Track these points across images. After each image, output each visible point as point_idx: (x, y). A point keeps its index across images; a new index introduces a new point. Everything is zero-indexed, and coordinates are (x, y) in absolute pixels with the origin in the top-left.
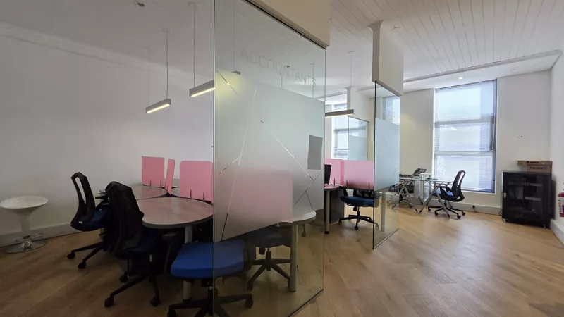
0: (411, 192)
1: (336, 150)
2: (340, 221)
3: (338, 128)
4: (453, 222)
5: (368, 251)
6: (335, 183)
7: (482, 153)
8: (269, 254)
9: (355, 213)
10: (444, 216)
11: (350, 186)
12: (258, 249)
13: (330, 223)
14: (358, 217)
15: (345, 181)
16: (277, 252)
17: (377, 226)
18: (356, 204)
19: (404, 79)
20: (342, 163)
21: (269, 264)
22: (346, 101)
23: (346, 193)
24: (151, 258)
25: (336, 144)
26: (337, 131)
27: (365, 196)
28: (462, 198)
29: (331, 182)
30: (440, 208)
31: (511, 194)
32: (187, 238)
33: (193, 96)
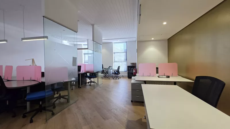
0: (107, 73)
1: (84, 61)
2: (85, 84)
3: (85, 53)
4: (117, 80)
5: (93, 90)
6: (82, 71)
7: (124, 61)
8: (60, 94)
9: (90, 81)
10: (115, 79)
11: (88, 72)
12: (56, 92)
13: (82, 85)
15: (86, 71)
16: (62, 93)
17: (96, 83)
18: (90, 78)
19: (103, 39)
20: (85, 65)
21: (60, 97)
22: (87, 44)
23: (87, 75)
24: (7, 103)
25: (84, 59)
27: (94, 75)
28: (120, 74)
30: (115, 77)
31: (130, 71)
32: (28, 91)
33: (23, 41)
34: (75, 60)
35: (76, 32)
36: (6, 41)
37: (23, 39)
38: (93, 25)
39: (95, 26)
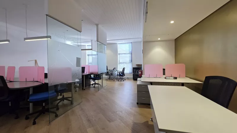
0: (112, 75)
1: (88, 62)
2: (89, 86)
3: (89, 54)
4: (122, 82)
5: (97, 92)
6: (86, 72)
7: (129, 63)
8: (63, 96)
9: (94, 83)
10: (120, 81)
11: (92, 74)
12: (59, 94)
13: (85, 87)
14: (95, 84)
15: (90, 72)
16: (66, 95)
17: (101, 85)
18: (94, 79)
19: (107, 40)
20: (89, 66)
21: (63, 99)
22: (91, 44)
23: (91, 76)
24: (10, 104)
25: (88, 60)
26: (88, 55)
27: (98, 76)
28: (125, 75)
29: (85, 72)
30: (119, 79)
31: (135, 73)
33: (26, 41)
34: (78, 60)
35: (80, 32)
36: (8, 41)
37: (25, 39)
38: (97, 25)
39: (99, 26)
